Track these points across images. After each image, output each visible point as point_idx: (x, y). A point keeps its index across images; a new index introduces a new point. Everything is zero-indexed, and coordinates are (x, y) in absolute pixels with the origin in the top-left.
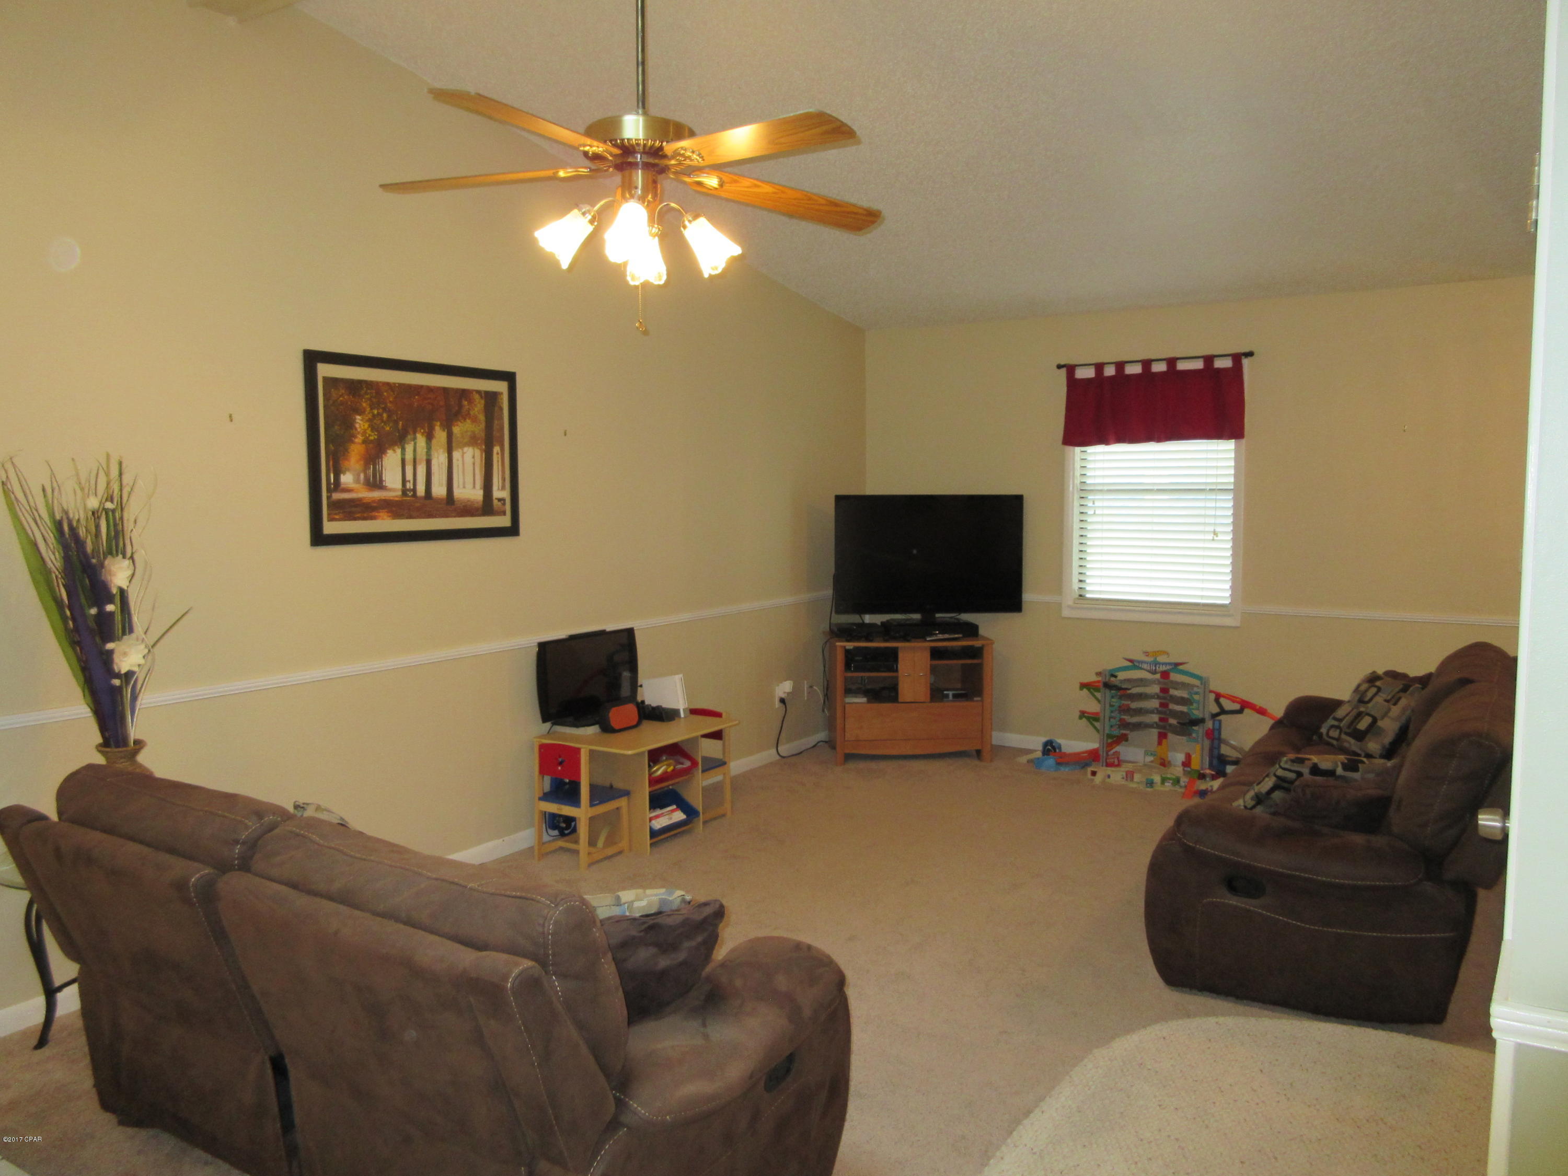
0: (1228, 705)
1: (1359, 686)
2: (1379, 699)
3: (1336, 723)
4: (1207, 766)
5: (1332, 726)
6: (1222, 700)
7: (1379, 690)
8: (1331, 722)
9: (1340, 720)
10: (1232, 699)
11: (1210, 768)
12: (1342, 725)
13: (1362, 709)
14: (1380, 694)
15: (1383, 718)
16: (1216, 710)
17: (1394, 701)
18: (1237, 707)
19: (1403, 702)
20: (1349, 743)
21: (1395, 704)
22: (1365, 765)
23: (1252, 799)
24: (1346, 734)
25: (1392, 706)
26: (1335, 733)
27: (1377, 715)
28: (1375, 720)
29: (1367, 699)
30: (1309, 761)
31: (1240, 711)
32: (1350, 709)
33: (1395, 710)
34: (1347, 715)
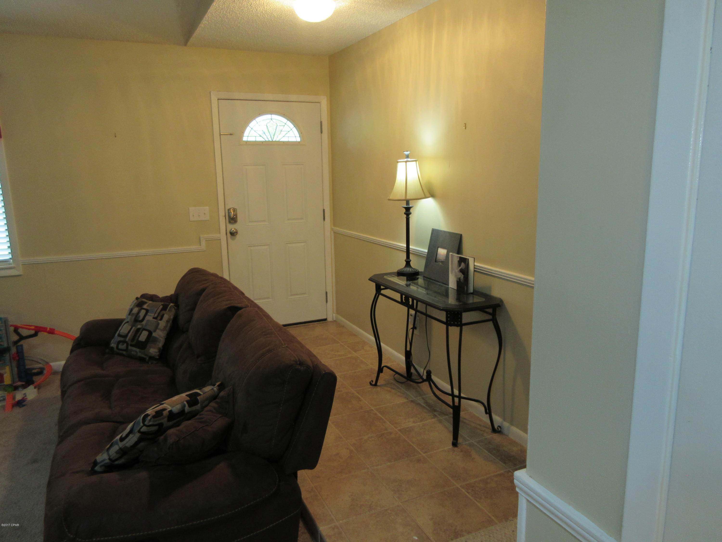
0: (24, 332)
1: (131, 310)
2: (149, 317)
3: (122, 339)
4: (18, 379)
5: (119, 342)
6: (20, 330)
7: (147, 311)
8: (117, 338)
9: (126, 336)
10: (28, 327)
11: (20, 381)
12: (127, 340)
13: (139, 326)
14: (149, 314)
15: (155, 331)
16: (15, 338)
17: (159, 318)
18: (33, 332)
19: (166, 317)
20: (136, 352)
21: (161, 319)
22: (201, 396)
23: (117, 452)
24: (132, 345)
25: (159, 322)
26: (122, 346)
27: (151, 329)
28: (150, 333)
29: (141, 318)
30: (166, 411)
31: (35, 335)
32: (130, 327)
33: (162, 324)
34: (129, 332)
